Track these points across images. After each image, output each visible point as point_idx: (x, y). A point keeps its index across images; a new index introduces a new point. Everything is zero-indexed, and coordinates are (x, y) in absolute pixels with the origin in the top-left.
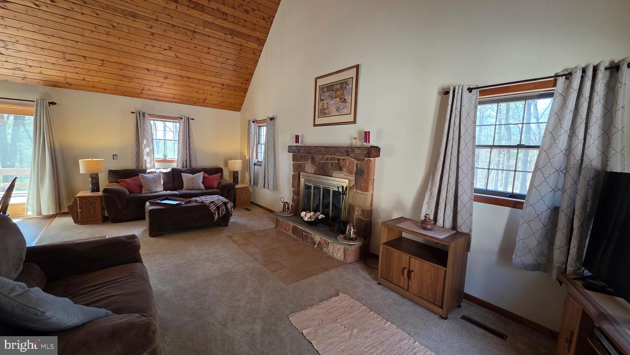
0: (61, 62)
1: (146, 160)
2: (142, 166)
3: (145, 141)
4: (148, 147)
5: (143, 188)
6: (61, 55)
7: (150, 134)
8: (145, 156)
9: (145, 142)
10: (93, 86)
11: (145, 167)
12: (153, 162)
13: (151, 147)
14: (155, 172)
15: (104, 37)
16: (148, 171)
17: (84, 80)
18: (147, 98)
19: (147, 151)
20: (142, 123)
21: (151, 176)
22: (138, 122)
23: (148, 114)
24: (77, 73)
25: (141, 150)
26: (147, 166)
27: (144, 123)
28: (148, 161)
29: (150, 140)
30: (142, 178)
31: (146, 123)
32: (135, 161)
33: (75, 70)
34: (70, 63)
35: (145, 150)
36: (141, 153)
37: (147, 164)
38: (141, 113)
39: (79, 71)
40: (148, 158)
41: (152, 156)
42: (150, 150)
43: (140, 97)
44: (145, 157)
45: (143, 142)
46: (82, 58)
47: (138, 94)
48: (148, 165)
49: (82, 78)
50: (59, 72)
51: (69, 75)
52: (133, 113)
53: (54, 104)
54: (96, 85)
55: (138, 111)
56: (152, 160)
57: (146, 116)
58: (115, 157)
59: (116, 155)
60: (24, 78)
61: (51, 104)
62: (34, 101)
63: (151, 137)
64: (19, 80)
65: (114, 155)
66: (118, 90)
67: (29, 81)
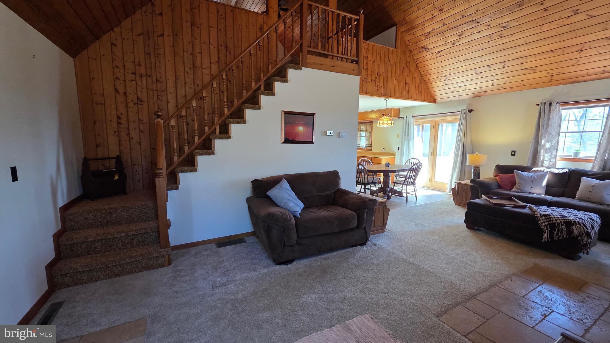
0: (475, 76)
4: (549, 142)
5: (517, 185)
6: (473, 72)
7: (556, 126)
8: (544, 153)
9: (547, 136)
10: (502, 88)
12: (553, 160)
13: (554, 142)
15: (500, 41)
16: (535, 169)
17: (493, 85)
19: (547, 147)
21: (535, 175)
23: (557, 103)
24: (487, 81)
25: (539, 145)
28: (546, 159)
29: (554, 133)
30: (517, 175)
31: (553, 115)
33: (485, 80)
34: (481, 75)
35: (545, 145)
36: (539, 149)
38: (547, 104)
39: (488, 79)
41: (554, 153)
42: (552, 146)
45: (543, 137)
46: (487, 67)
47: (547, 82)
48: (546, 163)
49: (491, 84)
50: (476, 85)
51: (483, 85)
52: (538, 105)
53: (472, 110)
54: (505, 86)
55: (543, 103)
56: (553, 158)
57: (553, 106)
58: (514, 153)
59: (514, 152)
60: (458, 96)
61: (470, 111)
62: (460, 112)
63: (557, 130)
64: (457, 98)
65: (512, 151)
66: (524, 85)
67: (461, 97)
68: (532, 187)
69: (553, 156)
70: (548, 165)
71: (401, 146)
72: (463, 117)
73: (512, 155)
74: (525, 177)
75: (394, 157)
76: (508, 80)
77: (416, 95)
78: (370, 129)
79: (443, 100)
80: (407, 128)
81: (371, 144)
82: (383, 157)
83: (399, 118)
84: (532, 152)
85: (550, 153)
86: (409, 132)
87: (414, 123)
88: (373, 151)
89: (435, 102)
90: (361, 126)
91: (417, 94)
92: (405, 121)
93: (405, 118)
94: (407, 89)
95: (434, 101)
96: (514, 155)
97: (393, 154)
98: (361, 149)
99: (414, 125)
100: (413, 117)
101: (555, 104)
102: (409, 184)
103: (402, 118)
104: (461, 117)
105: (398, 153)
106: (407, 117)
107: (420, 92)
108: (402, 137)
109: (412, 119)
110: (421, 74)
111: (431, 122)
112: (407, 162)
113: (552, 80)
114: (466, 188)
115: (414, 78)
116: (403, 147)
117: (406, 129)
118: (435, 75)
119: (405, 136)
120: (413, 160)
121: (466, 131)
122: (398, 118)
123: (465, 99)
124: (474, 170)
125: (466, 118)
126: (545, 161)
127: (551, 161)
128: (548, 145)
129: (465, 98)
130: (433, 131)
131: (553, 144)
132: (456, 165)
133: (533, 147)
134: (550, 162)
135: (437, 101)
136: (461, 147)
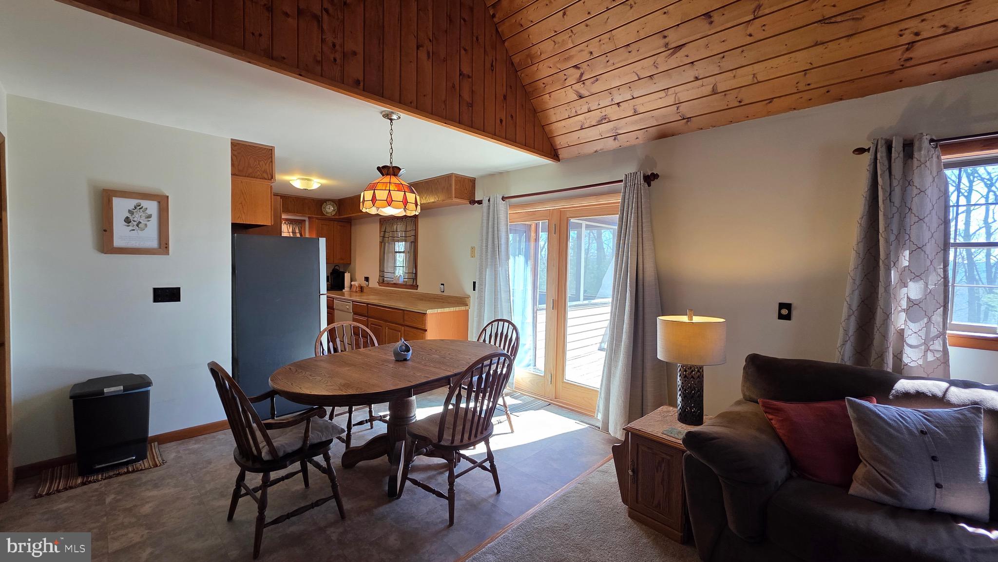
0: (663, 62)
1: (903, 330)
2: (882, 356)
3: (907, 253)
4: (916, 277)
5: (861, 471)
6: (659, 43)
7: (933, 221)
8: (903, 315)
9: (907, 258)
10: (738, 104)
11: (898, 357)
12: (937, 345)
13: (934, 280)
14: (940, 400)
16: (903, 385)
17: (714, 92)
18: (933, 77)
19: (912, 297)
20: (895, 183)
21: (911, 414)
22: (880, 180)
23: (932, 140)
24: (697, 79)
25: (881, 290)
26: (906, 360)
27: (907, 182)
28: (911, 339)
29: (931, 248)
30: (859, 420)
31: (917, 181)
32: (851, 331)
33: (691, 70)
34: (680, 57)
35: (904, 290)
36: (881, 302)
37: (907, 350)
38: (897, 147)
40: (911, 325)
41: (937, 318)
42: (928, 294)
43: (901, 84)
44: (899, 320)
45: (892, 258)
46: (701, 23)
47: (892, 72)
48: (911, 357)
49: (708, 89)
50: (662, 94)
52: (860, 151)
53: (655, 176)
54: (748, 96)
55: (883, 142)
56: (937, 337)
57: (920, 150)
58: (785, 311)
59: (788, 306)
60: (615, 137)
61: (650, 179)
62: (621, 181)
63: (939, 236)
64: (611, 144)
65: (782, 306)
66: (812, 87)
67: (623, 140)
68: (938, 486)
69: (934, 331)
70: (920, 362)
71: (479, 279)
72: (631, 195)
73: (781, 317)
74: (898, 430)
75: (463, 308)
76: (762, 71)
77: (498, 121)
78: (413, 233)
79: (575, 151)
80: (490, 230)
81: (416, 274)
82: (429, 312)
83: (473, 202)
84: (856, 313)
85: (926, 320)
86: (496, 243)
87: (507, 218)
88: (420, 290)
89: (555, 157)
90: (395, 227)
91: (501, 121)
92: (485, 210)
93: (485, 202)
94: (466, 96)
95: (553, 154)
96: (788, 317)
97: (462, 301)
98: (396, 285)
99: (507, 221)
100: (504, 199)
101: (926, 143)
102: (462, 441)
103: (480, 202)
104: (627, 197)
105: (473, 297)
106: (489, 201)
107: (512, 117)
108: (481, 256)
109: (502, 205)
110: (512, 64)
111: (549, 215)
112: (485, 329)
113: (908, 64)
114: (664, 456)
115: (488, 65)
116: (483, 284)
117: (487, 233)
118: (550, 62)
119: (487, 252)
120: (501, 323)
121: (640, 239)
122: (470, 203)
123: (634, 146)
124: (685, 378)
125: (639, 199)
126: (911, 346)
127: (931, 348)
128: (914, 290)
129: (634, 142)
130: (555, 237)
131: (931, 287)
132: (619, 340)
133: (857, 293)
134: (926, 351)
135: (562, 154)
136: (630, 286)
